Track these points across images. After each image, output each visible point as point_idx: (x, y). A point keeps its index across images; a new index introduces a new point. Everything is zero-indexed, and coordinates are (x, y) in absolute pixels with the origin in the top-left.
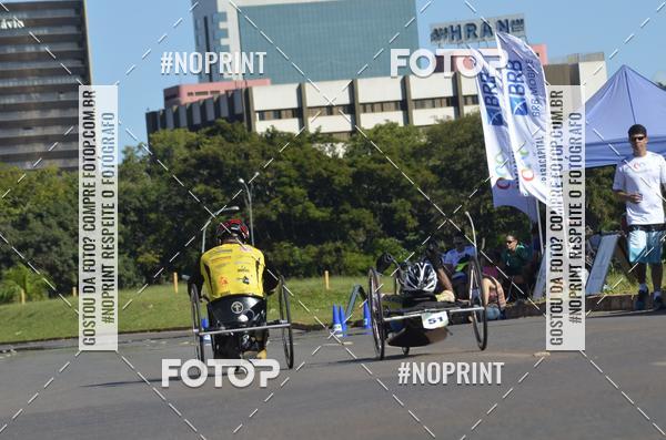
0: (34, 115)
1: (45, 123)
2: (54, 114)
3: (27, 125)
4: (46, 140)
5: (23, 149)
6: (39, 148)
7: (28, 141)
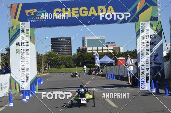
0: (66, 49)
1: (66, 50)
2: (68, 49)
3: (65, 50)
4: (66, 51)
5: (64, 52)
6: (66, 52)
7: (65, 51)
